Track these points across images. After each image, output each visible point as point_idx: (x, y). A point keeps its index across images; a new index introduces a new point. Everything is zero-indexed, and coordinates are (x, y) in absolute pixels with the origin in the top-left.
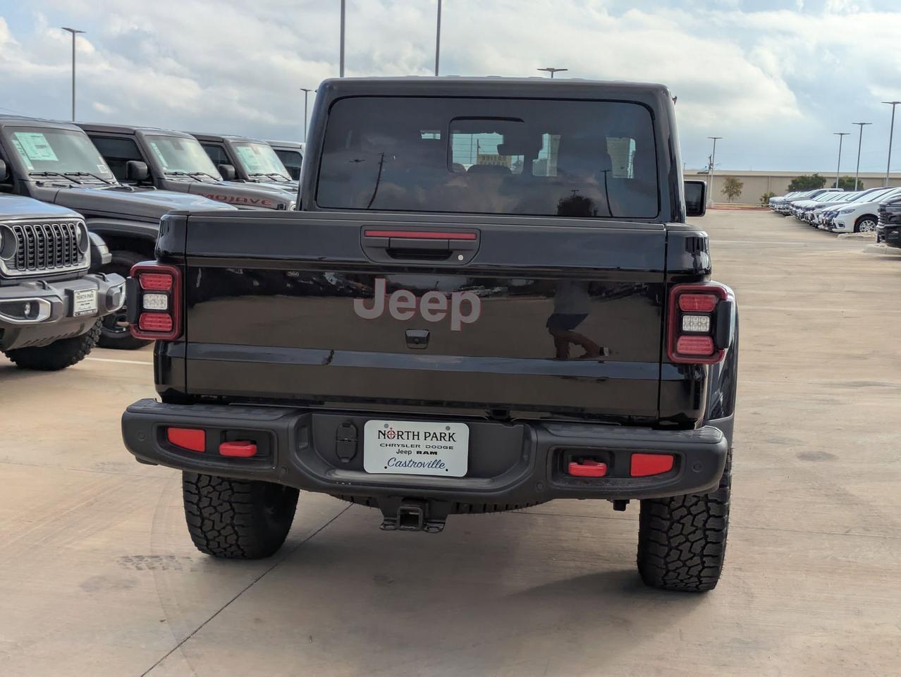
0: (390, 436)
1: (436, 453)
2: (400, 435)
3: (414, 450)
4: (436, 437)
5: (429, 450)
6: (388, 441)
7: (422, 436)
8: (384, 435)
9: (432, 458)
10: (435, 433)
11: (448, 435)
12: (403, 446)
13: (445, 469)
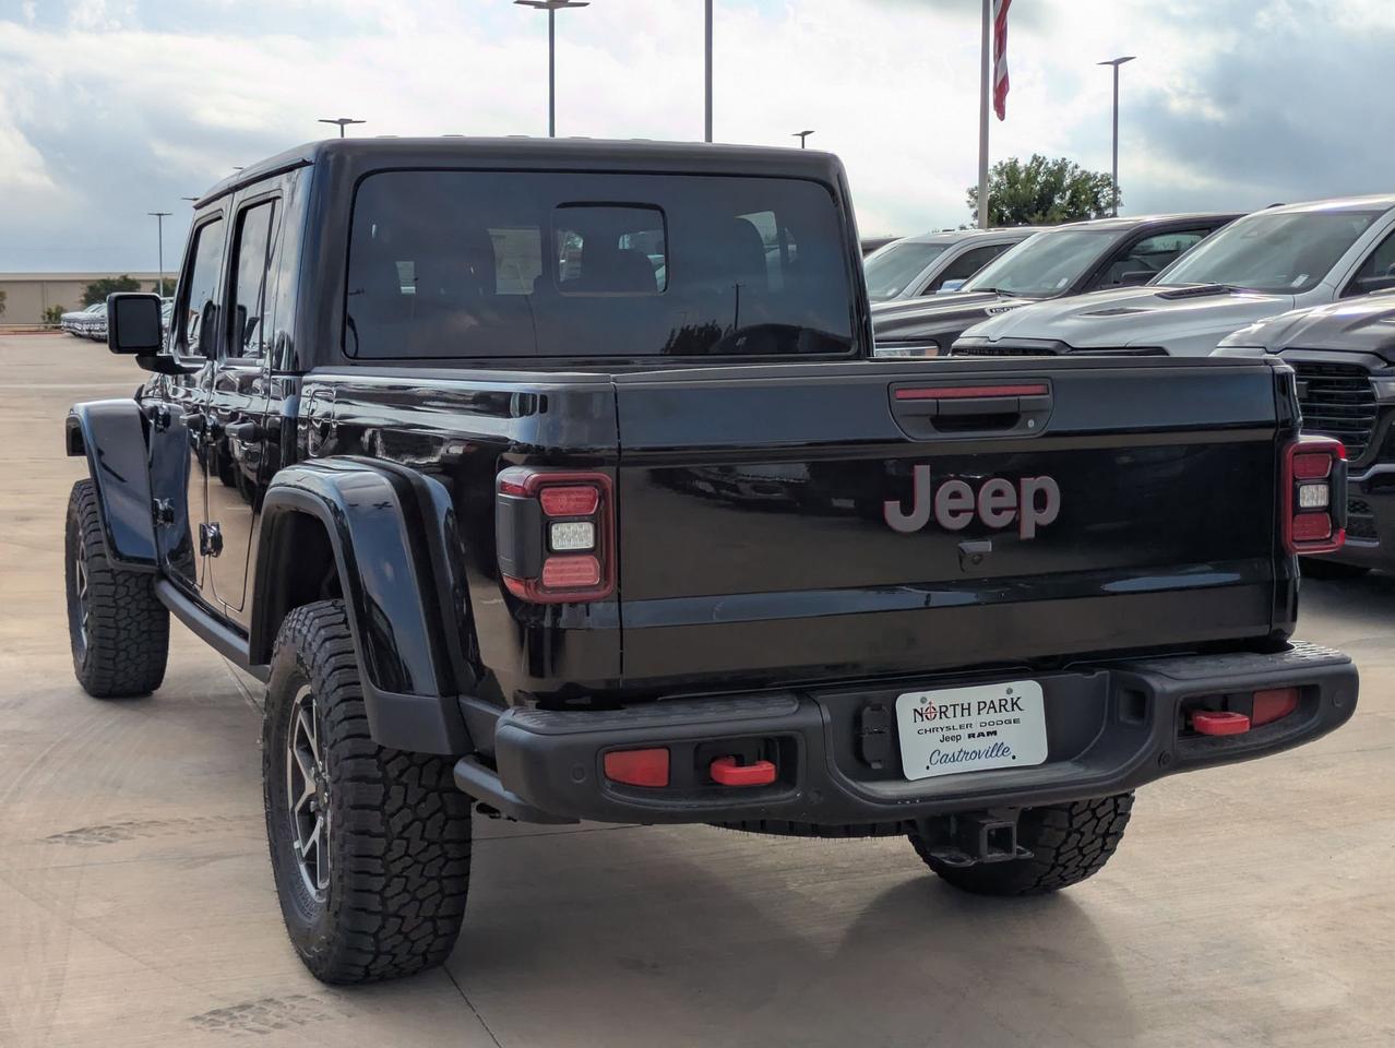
0: (929, 716)
1: (995, 733)
3: (964, 733)
4: (994, 707)
5: (985, 730)
6: (928, 725)
7: (974, 708)
8: (921, 715)
9: (990, 742)
10: (992, 702)
11: (1009, 702)
12: (949, 728)
13: (1011, 756)
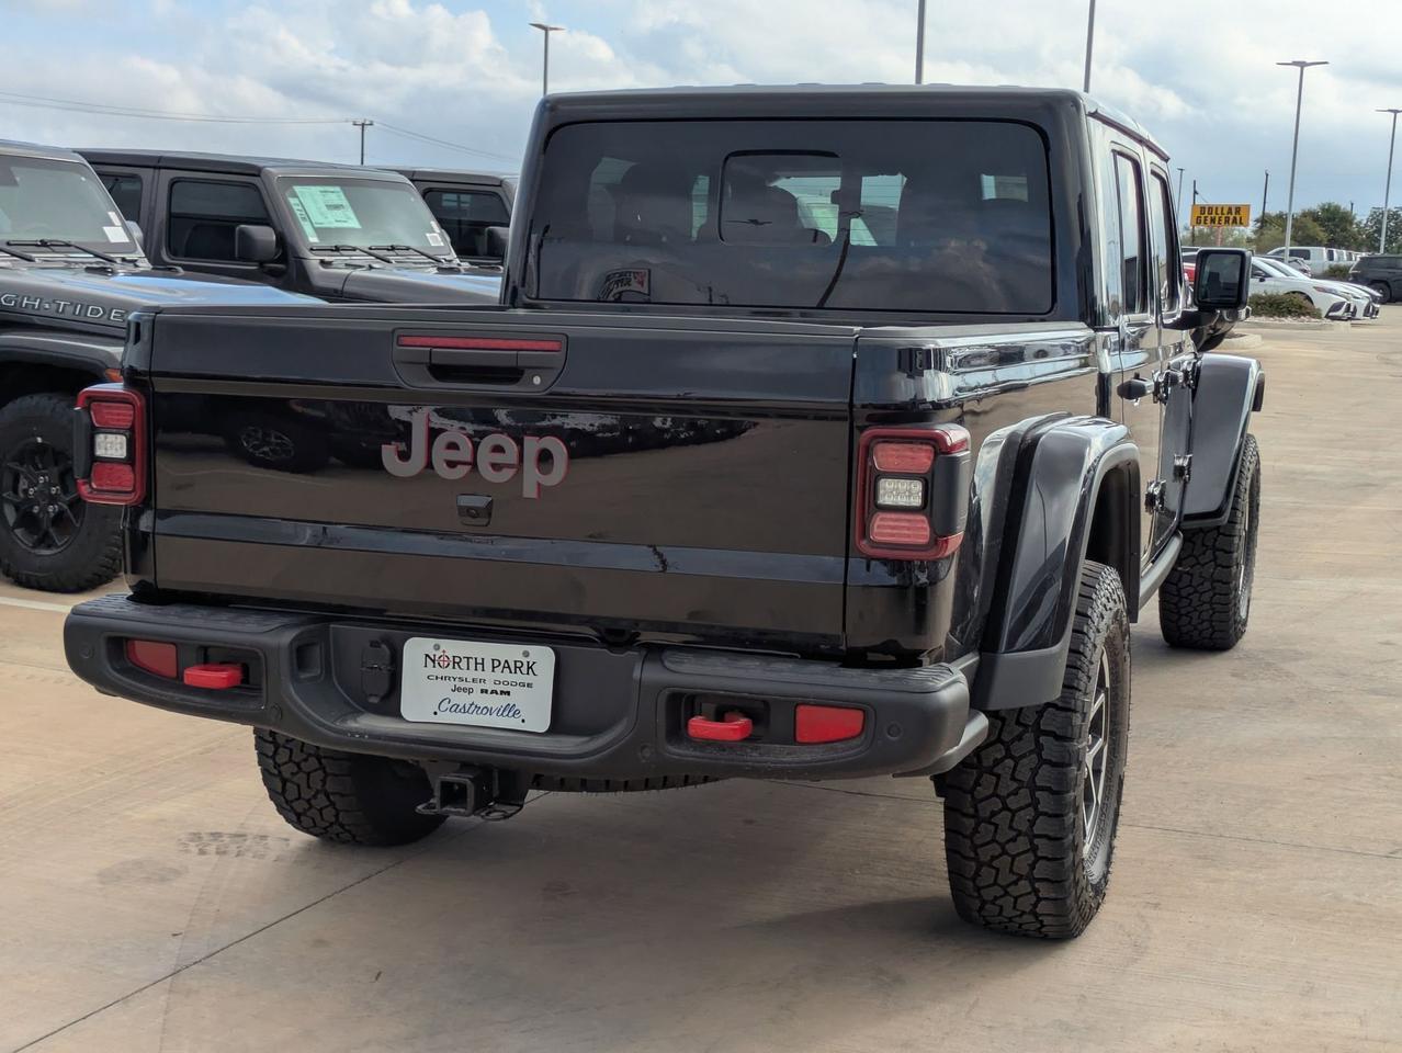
0: (441, 663)
1: (508, 693)
2: (456, 663)
3: (478, 687)
4: (509, 667)
5: (499, 688)
6: (439, 671)
7: (488, 665)
8: (434, 661)
9: (502, 701)
10: (506, 661)
11: (525, 664)
12: (461, 679)
13: (520, 719)
